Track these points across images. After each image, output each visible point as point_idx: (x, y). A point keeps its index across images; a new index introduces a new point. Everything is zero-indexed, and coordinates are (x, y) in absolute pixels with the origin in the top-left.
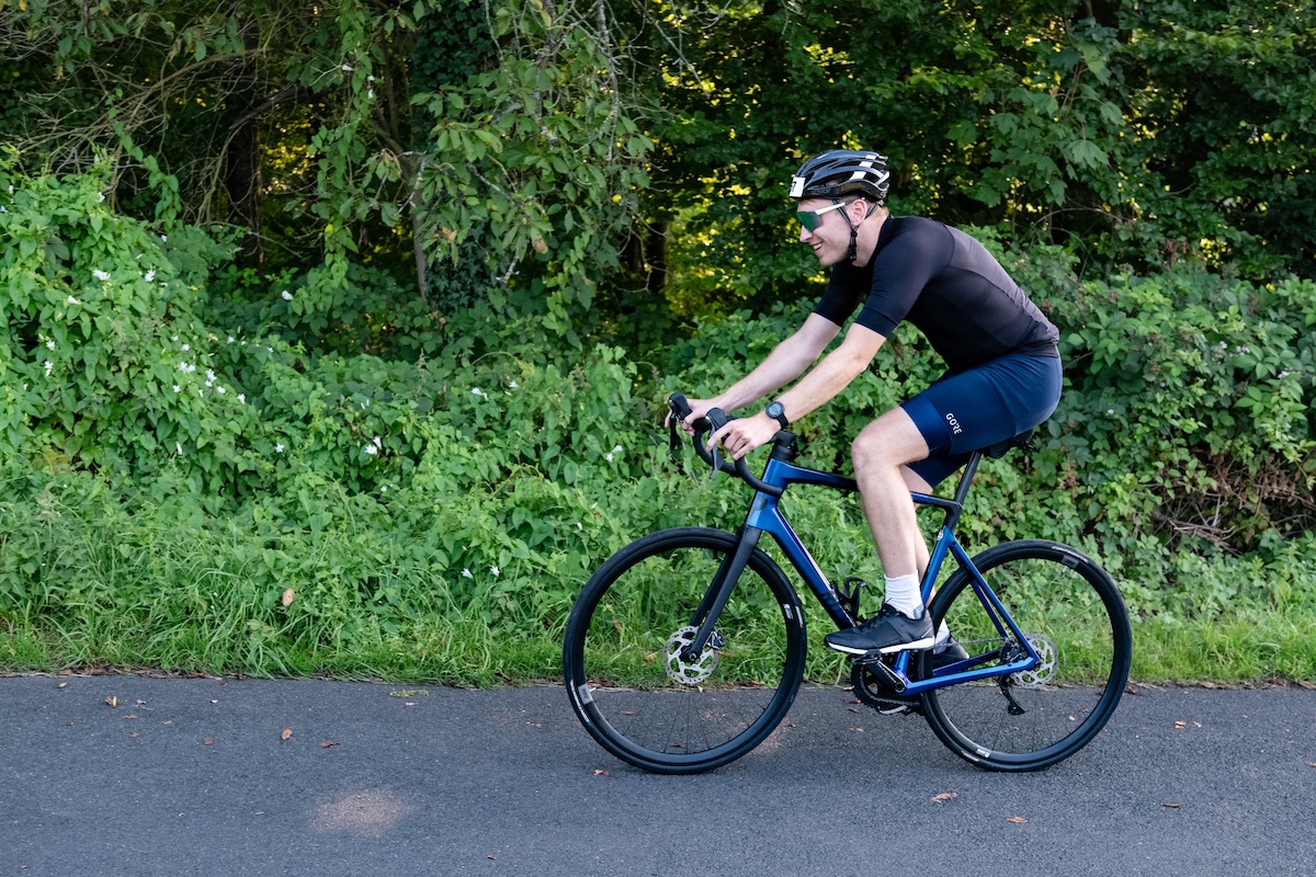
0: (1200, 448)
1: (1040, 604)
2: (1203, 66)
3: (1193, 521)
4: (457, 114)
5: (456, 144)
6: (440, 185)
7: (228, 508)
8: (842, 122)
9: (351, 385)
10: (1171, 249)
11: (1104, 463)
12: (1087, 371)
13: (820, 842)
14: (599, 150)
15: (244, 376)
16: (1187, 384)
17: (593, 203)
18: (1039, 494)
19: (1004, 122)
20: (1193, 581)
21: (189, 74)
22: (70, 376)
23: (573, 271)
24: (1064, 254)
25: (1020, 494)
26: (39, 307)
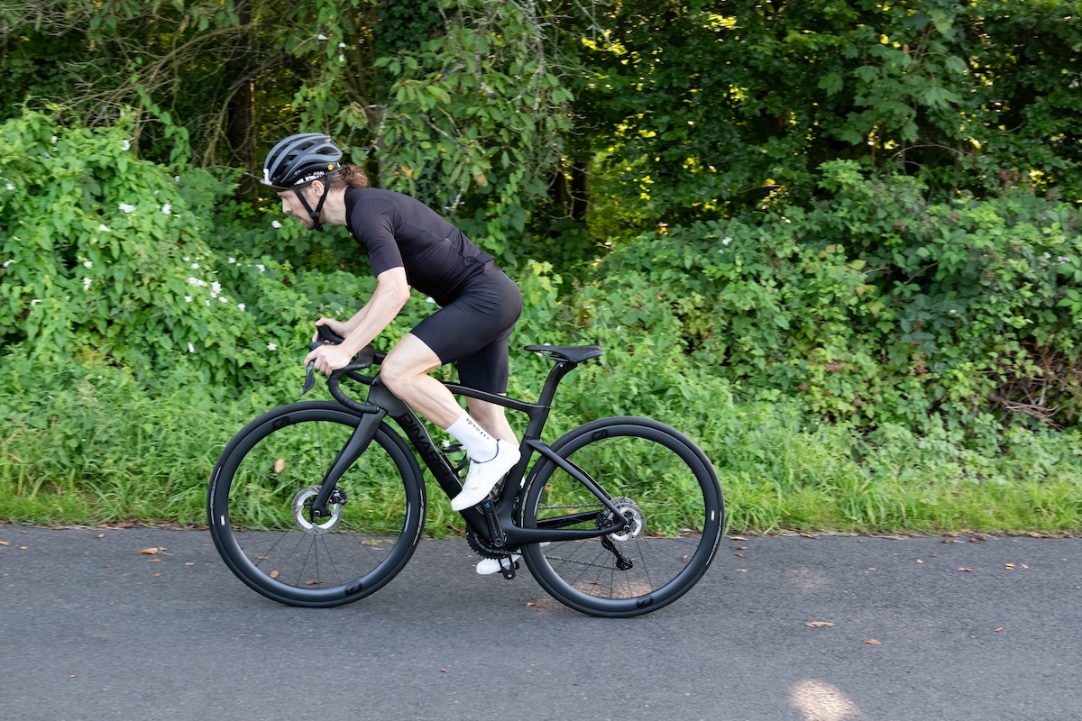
0: (1028, 342)
1: (895, 469)
2: (1031, 24)
3: (1023, 402)
4: (412, 74)
5: (412, 97)
6: (399, 131)
7: (230, 396)
8: (730, 76)
9: (328, 295)
10: (1005, 178)
11: (948, 354)
12: (933, 279)
13: (711, 659)
14: (528, 101)
15: (242, 289)
16: (1018, 288)
17: (525, 146)
18: (894, 380)
19: (866, 73)
20: (1023, 450)
21: (195, 46)
22: (104, 289)
23: (510, 201)
24: (913, 182)
25: (877, 380)
26: (78, 234)
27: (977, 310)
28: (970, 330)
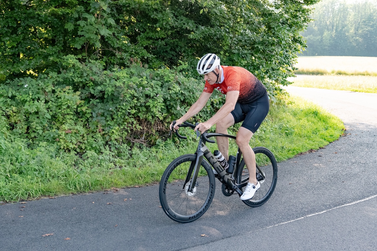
0: (137, 118)
1: (89, 168)
3: (137, 139)
10: (132, 61)
11: (110, 124)
12: (104, 97)
18: (91, 135)
19: (82, 23)
25: (85, 135)
27: (119, 108)
28: (117, 115)
